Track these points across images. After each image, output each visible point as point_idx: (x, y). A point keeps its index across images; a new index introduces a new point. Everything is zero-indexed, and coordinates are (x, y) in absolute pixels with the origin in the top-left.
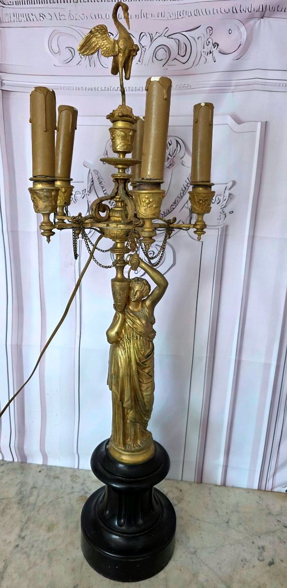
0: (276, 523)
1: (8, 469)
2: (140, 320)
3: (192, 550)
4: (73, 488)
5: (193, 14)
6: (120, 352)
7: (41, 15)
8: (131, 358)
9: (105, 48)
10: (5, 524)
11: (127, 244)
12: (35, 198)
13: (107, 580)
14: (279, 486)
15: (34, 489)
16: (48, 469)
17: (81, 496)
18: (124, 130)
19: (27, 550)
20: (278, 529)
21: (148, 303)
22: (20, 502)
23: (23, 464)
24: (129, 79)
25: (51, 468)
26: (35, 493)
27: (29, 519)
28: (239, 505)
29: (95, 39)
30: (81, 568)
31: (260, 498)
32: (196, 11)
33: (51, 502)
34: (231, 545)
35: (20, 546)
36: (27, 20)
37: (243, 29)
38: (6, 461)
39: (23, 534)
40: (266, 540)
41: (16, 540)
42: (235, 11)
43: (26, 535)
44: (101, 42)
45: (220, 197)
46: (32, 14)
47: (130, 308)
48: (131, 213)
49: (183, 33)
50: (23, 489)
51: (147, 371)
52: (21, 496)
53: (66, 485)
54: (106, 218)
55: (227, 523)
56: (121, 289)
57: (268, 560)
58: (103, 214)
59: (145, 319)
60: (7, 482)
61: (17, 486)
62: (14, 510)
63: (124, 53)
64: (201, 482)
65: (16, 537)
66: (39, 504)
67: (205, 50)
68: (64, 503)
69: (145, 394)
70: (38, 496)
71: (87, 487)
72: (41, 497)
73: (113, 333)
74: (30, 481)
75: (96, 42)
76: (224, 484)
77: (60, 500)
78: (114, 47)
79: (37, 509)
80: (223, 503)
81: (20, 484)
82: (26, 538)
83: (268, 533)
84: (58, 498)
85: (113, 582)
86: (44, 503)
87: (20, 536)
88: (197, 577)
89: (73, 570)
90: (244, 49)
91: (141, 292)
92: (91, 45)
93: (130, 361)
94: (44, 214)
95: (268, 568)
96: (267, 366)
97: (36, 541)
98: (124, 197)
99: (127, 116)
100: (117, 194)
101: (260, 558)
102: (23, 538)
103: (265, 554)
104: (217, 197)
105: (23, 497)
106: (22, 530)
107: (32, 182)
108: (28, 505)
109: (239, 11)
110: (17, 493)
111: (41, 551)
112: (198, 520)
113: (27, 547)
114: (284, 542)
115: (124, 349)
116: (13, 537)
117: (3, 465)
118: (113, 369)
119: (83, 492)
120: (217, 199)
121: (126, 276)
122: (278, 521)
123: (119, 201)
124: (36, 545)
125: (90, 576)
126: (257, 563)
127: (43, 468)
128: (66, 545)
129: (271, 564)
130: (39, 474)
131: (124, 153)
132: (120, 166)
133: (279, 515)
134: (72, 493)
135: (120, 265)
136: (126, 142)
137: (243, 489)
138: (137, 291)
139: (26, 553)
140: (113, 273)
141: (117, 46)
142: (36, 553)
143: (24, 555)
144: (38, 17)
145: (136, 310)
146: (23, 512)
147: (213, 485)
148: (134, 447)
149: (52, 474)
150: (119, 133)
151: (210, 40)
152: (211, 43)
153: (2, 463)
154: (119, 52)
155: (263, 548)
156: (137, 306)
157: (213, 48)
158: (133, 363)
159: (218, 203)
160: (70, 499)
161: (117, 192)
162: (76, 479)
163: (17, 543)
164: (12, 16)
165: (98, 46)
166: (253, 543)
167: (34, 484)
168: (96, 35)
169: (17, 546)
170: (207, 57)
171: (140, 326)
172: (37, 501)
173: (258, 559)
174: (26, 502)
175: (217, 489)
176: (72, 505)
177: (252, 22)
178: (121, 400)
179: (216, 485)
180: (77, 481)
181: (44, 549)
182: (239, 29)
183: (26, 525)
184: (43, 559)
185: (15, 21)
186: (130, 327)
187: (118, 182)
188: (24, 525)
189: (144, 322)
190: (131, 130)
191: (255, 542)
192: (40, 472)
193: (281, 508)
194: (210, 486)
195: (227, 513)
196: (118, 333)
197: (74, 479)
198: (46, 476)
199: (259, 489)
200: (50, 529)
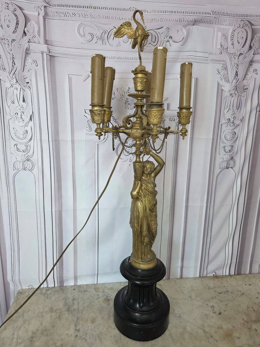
0: (214, 292)
1: (53, 292)
2: (150, 184)
3: (178, 315)
4: (98, 295)
5: (159, 21)
6: (139, 204)
7: (73, 14)
8: (146, 207)
9: (129, 34)
10: (63, 324)
11: (142, 142)
12: (92, 115)
13: (139, 342)
14: (209, 273)
15: (75, 300)
16: (78, 287)
17: (105, 299)
18: (141, 78)
19: (84, 336)
20: (217, 295)
21: (153, 175)
22: (68, 310)
23: (62, 287)
24: (142, 51)
25: (80, 286)
26: (76, 302)
27: (78, 319)
28: (193, 286)
29: (123, 29)
30: (121, 339)
31: (202, 281)
32: (161, 19)
33: (88, 306)
34: (197, 308)
35: (78, 335)
36: (65, 16)
37: (184, 30)
38: (49, 287)
39: (78, 328)
40: (213, 302)
41: (74, 333)
42: (180, 21)
43: (80, 328)
44: (127, 31)
45: (175, 118)
46: (68, 13)
47: (143, 178)
48: (145, 123)
49: (154, 30)
50: (67, 302)
51: (154, 213)
52: (68, 306)
53: (93, 294)
54: (131, 127)
55: (190, 297)
56: (140, 167)
57: (218, 312)
58: (129, 126)
59: (152, 184)
60: (55, 300)
61: (62, 300)
62: (66, 315)
63: (141, 37)
64: (169, 278)
65: (74, 331)
66: (81, 308)
67: (165, 40)
68: (96, 305)
69: (153, 227)
70: (78, 304)
71: (106, 293)
72: (80, 304)
73: (135, 193)
74: (70, 296)
75: (124, 31)
76: (181, 277)
77: (93, 303)
78: (136, 34)
79: (81, 311)
80: (184, 287)
81: (64, 299)
82: (80, 329)
83: (213, 298)
84: (91, 303)
85: (142, 342)
86: (84, 307)
87: (76, 330)
88: (186, 329)
89: (116, 341)
90: (185, 40)
91: (151, 168)
92: (121, 32)
93: (146, 208)
94: (97, 124)
95: (220, 316)
96: (202, 207)
97: (88, 330)
98: (141, 115)
99: (143, 71)
100: (137, 113)
101: (214, 312)
102: (79, 330)
103: (215, 309)
104: (173, 118)
105: (69, 306)
106: (76, 326)
107: (91, 106)
108: (74, 310)
109: (182, 21)
110: (64, 305)
111: (93, 335)
112: (175, 298)
113: (83, 335)
114: (222, 301)
115: (142, 201)
116: (72, 331)
117: (48, 290)
118: (135, 214)
119: (105, 296)
120: (173, 119)
121: (141, 160)
122: (215, 291)
123: (138, 118)
124: (88, 333)
125: (128, 343)
126: (213, 315)
127: (75, 287)
128: (107, 329)
129: (220, 314)
130: (74, 291)
131: (141, 91)
132: (139, 98)
133: (214, 288)
134: (99, 298)
135: (138, 154)
136: (142, 85)
137: (192, 278)
138: (148, 168)
139: (83, 338)
140: (134, 158)
141: (137, 33)
142: (90, 337)
143: (83, 340)
144: (72, 15)
145: (146, 179)
146: (73, 315)
147: (176, 278)
148: (147, 259)
149: (82, 289)
150: (138, 80)
151: (168, 35)
152: (168, 36)
153: (47, 289)
154: (139, 36)
155: (213, 306)
156: (147, 177)
157: (169, 39)
158: (148, 209)
159: (174, 121)
160: (99, 302)
161: (137, 112)
162: (98, 290)
163: (76, 334)
164: (55, 13)
165: (125, 33)
166: (207, 305)
167: (73, 297)
168: (124, 27)
169: (77, 336)
170: (166, 43)
171: (151, 188)
172: (78, 307)
173: (213, 313)
174: (72, 309)
175: (178, 281)
176: (101, 305)
177: (188, 27)
178: (140, 232)
179: (177, 279)
180: (99, 290)
181: (94, 334)
182: (182, 30)
183: (78, 322)
184: (96, 340)
185: (57, 16)
186: (145, 189)
187: (137, 107)
188: (76, 323)
189: (152, 185)
190: (145, 78)
191: (208, 304)
192: (74, 289)
193: (214, 284)
194: (175, 280)
195: (188, 292)
196: (138, 193)
197: (97, 290)
198: (79, 291)
199: (200, 277)
200: (93, 321)
